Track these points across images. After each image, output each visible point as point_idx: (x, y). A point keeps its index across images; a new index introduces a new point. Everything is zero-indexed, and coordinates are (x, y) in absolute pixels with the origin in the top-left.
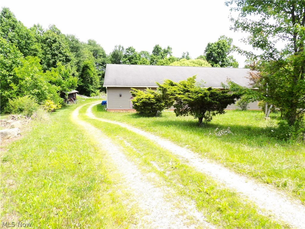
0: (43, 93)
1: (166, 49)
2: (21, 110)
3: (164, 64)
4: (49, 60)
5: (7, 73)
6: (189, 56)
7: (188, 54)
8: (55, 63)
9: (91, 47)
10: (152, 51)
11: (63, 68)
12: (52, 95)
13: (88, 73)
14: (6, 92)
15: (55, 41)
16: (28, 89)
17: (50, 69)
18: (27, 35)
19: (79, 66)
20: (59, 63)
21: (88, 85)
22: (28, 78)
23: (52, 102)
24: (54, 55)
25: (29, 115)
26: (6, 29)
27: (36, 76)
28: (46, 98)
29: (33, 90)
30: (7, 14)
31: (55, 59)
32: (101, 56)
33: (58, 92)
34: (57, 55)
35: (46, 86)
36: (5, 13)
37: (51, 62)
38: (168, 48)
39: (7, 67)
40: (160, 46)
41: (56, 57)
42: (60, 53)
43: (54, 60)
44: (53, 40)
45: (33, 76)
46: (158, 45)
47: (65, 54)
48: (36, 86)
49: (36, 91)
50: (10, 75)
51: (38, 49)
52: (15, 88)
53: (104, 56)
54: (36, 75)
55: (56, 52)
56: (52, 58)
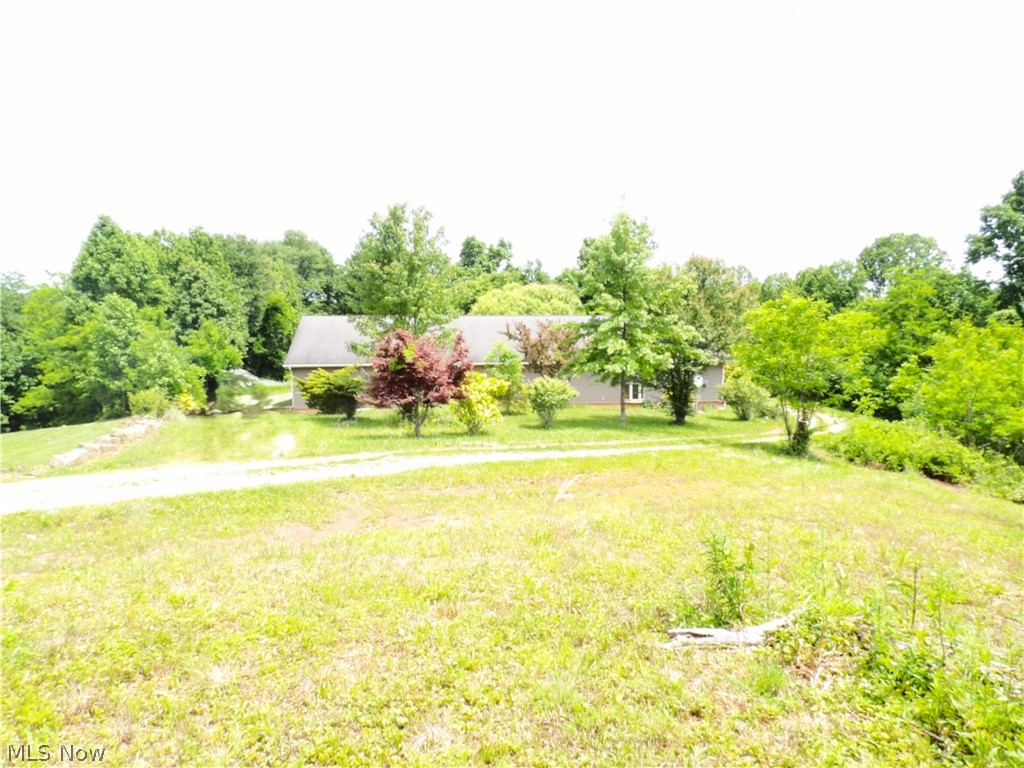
0: (177, 383)
1: (496, 247)
2: (146, 410)
3: (479, 291)
4: (186, 315)
5: (120, 352)
6: (542, 270)
7: (539, 264)
8: (195, 321)
9: (292, 250)
10: (460, 253)
11: (214, 331)
12: (190, 386)
13: (279, 323)
14: (116, 382)
15: (196, 278)
16: (153, 377)
17: (186, 332)
18: (144, 264)
19: (257, 308)
20: (206, 323)
21: (277, 353)
22: (153, 360)
23: (191, 397)
24: (194, 306)
25: (160, 414)
26: (104, 259)
27: (165, 356)
28: (181, 392)
29: (160, 378)
30: (108, 229)
31: (196, 312)
32: (319, 271)
33: (201, 378)
34: (200, 305)
35: (180, 372)
36: (104, 226)
37: (189, 319)
38: (502, 244)
39: (118, 341)
40: (479, 239)
41: (198, 309)
42: (206, 301)
43: (194, 315)
44: (194, 277)
45: (160, 357)
46: (473, 239)
47: (217, 301)
48: (164, 372)
49: (166, 379)
50: (122, 355)
51: (163, 288)
52: (132, 374)
53: (330, 271)
54: (165, 354)
55: (199, 300)
56: (191, 311)
